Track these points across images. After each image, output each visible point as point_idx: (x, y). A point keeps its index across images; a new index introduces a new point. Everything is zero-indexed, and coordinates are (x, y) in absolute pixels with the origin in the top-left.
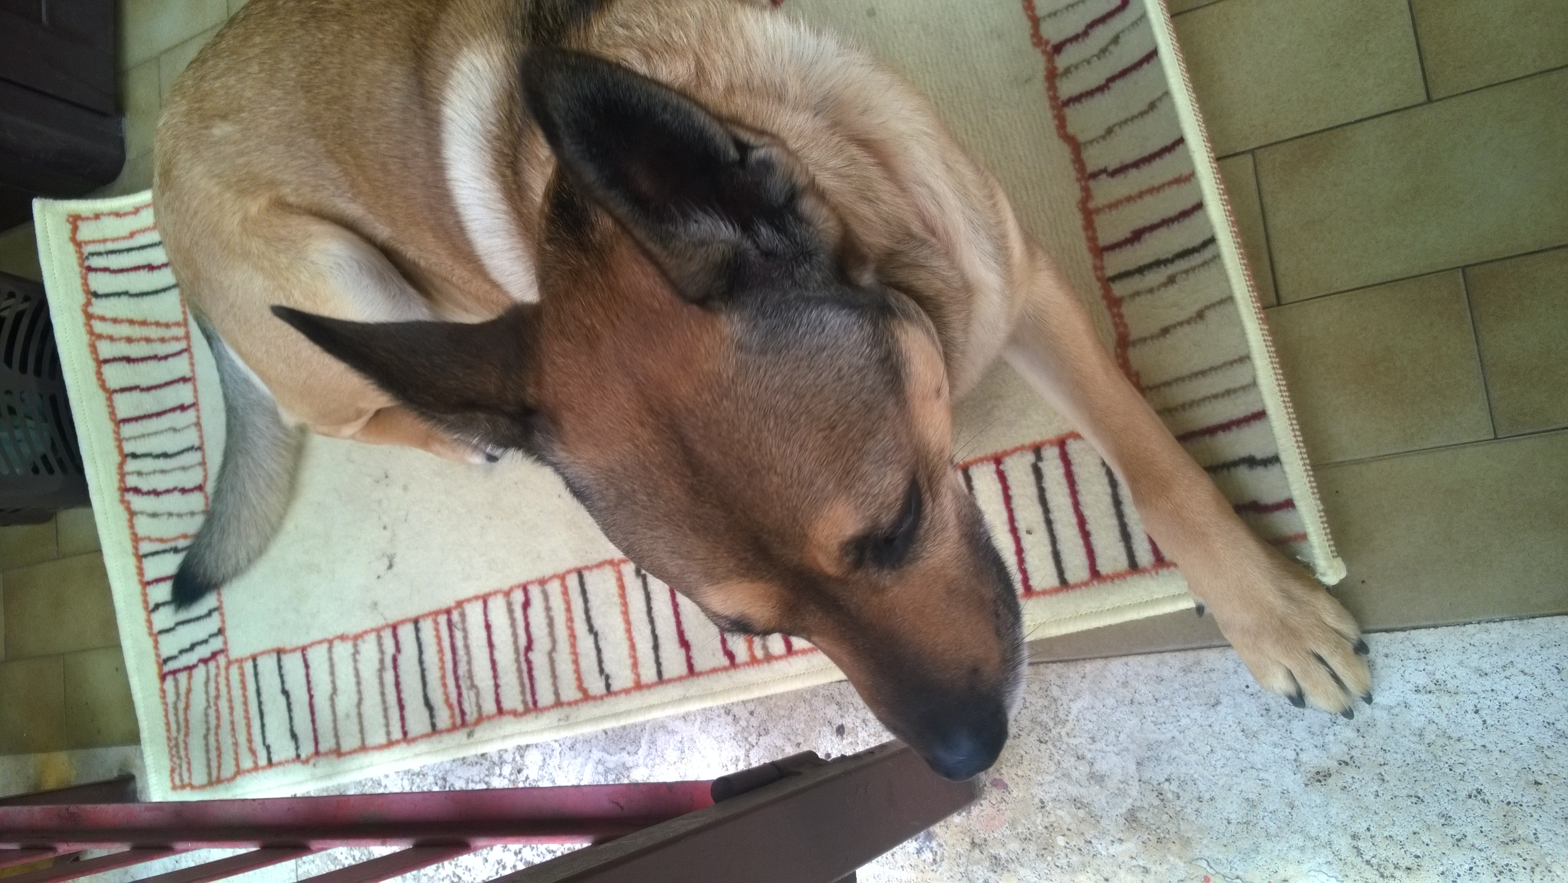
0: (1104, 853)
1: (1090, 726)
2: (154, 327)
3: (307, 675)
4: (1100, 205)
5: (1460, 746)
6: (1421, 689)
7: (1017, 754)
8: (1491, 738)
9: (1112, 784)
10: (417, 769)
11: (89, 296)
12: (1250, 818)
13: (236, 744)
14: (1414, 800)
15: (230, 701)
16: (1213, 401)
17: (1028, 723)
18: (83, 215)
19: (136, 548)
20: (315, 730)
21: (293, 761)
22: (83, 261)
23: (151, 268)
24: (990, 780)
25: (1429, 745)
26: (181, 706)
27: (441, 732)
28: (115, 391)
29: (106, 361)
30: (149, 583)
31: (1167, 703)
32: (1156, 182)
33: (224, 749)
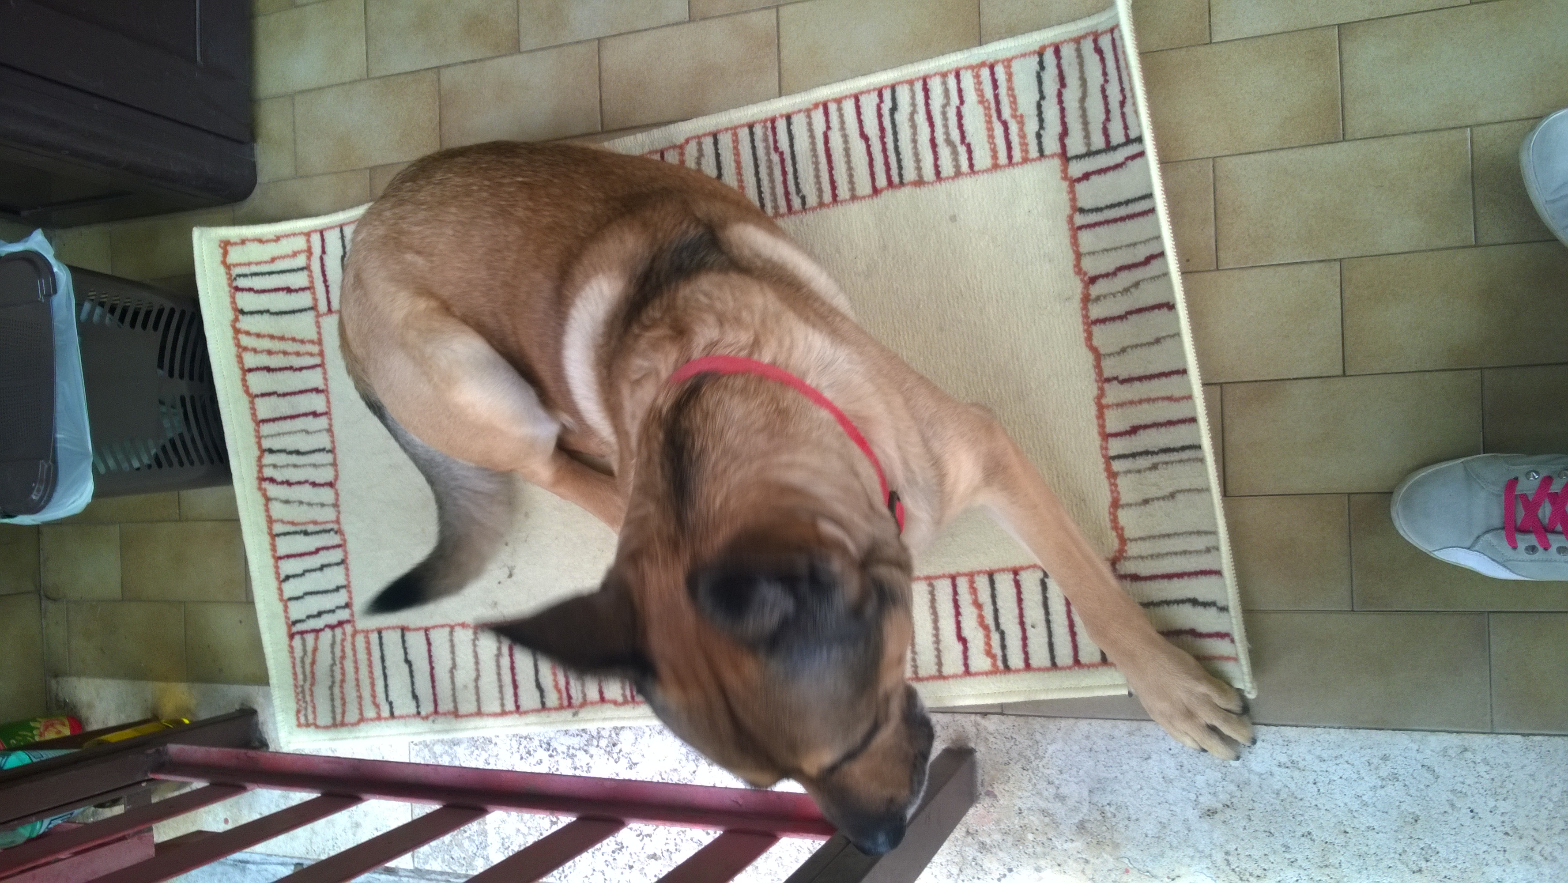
0: (1060, 847)
1: (1060, 763)
2: (290, 342)
3: (429, 651)
4: (1110, 403)
5: (1301, 803)
6: (1282, 764)
7: (1006, 775)
8: (1321, 801)
9: (1071, 803)
10: (525, 734)
11: (237, 313)
12: (1161, 835)
13: (360, 697)
14: (1268, 834)
15: (356, 662)
16: (1173, 556)
18: (232, 241)
19: (270, 528)
20: (435, 695)
21: (414, 716)
22: (232, 281)
23: (289, 290)
24: (985, 791)
25: (1282, 801)
26: (308, 661)
27: (550, 709)
28: (257, 396)
29: (250, 370)
30: (280, 558)
31: (1115, 753)
33: (348, 699)
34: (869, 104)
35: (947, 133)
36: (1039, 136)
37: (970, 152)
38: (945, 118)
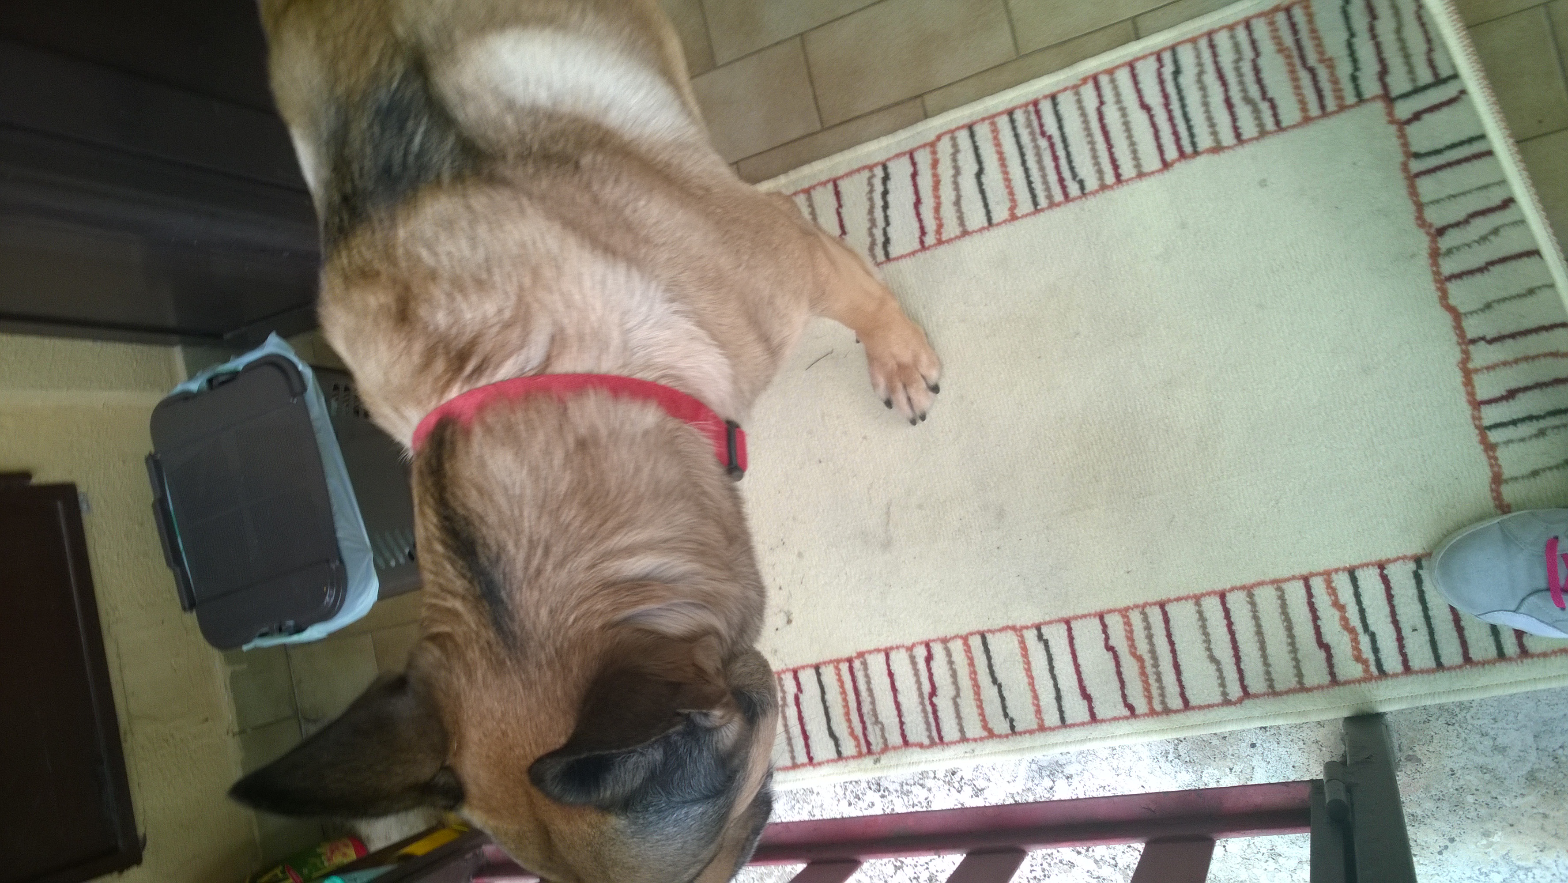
0: (1508, 805)
4: (1478, 367)
7: (1428, 735)
9: (1513, 753)
17: (1436, 711)
27: (847, 758)
34: (1147, 72)
35: (1244, 90)
36: (1354, 79)
37: (1273, 107)
38: (1240, 75)
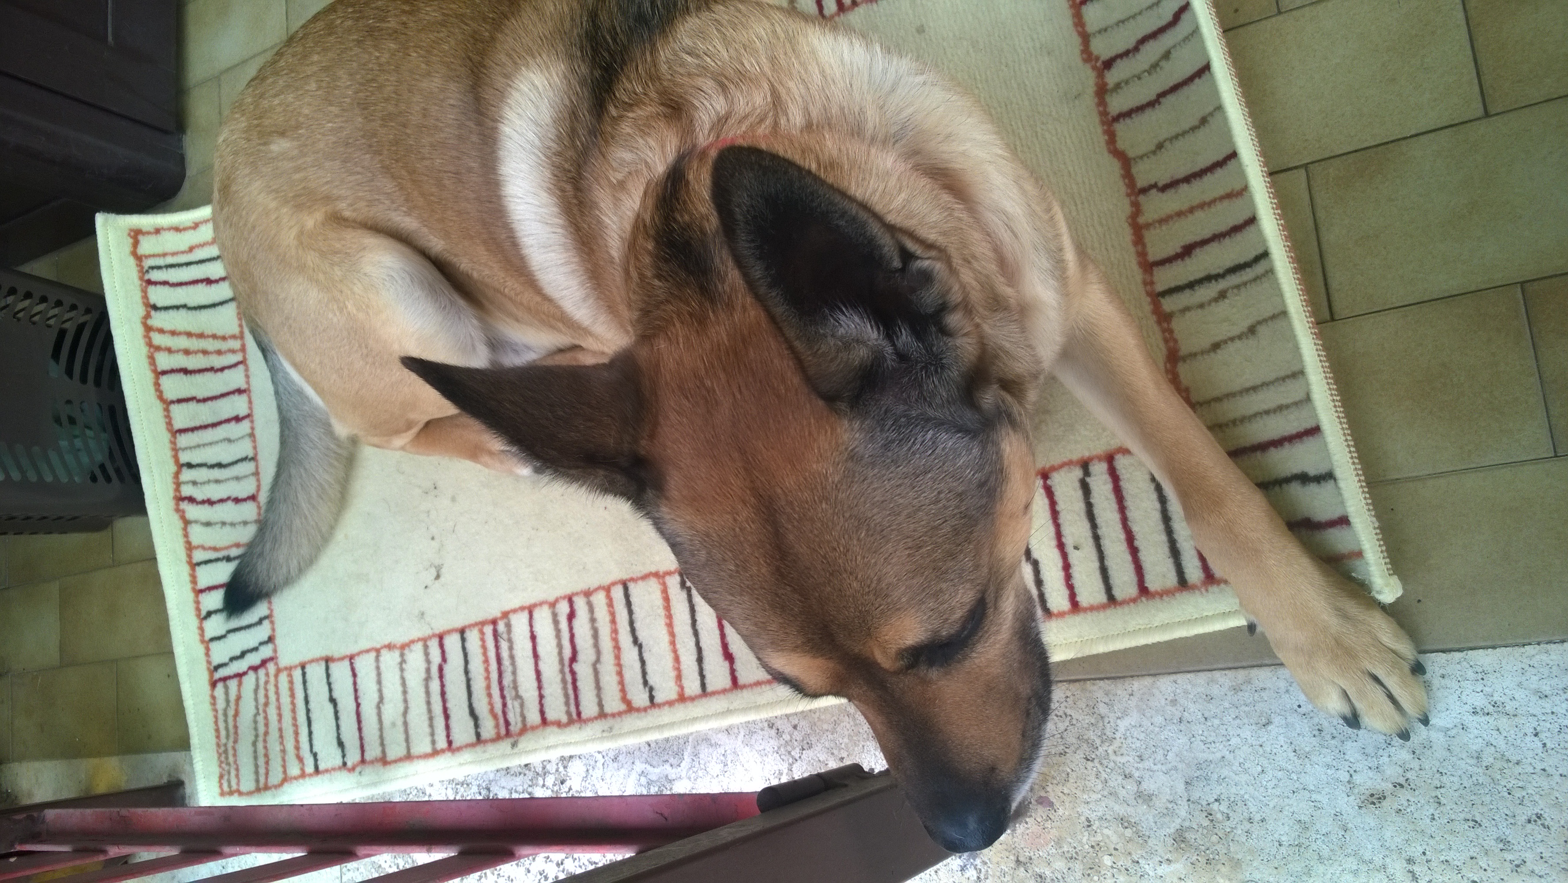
0: (1151, 873)
1: (1138, 744)
2: (211, 340)
3: (355, 683)
4: (1150, 221)
6: (1478, 710)
7: (1064, 772)
8: (1550, 762)
9: (1160, 803)
10: (461, 779)
11: (149, 309)
12: (1302, 840)
13: (284, 751)
14: (1471, 824)
15: (279, 708)
16: (1265, 417)
17: (1074, 741)
18: (144, 230)
19: (190, 556)
20: (361, 738)
21: (340, 768)
22: (144, 274)
23: (209, 281)
24: (1035, 797)
25: (1487, 768)
26: (231, 713)
27: (485, 742)
28: (173, 402)
29: (164, 373)
30: (201, 591)
31: (1216, 722)
32: (1207, 198)
33: (272, 756)
